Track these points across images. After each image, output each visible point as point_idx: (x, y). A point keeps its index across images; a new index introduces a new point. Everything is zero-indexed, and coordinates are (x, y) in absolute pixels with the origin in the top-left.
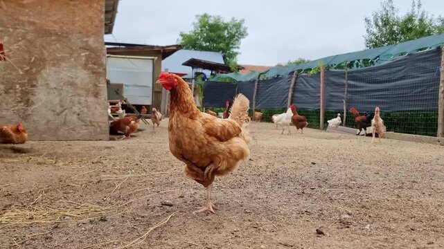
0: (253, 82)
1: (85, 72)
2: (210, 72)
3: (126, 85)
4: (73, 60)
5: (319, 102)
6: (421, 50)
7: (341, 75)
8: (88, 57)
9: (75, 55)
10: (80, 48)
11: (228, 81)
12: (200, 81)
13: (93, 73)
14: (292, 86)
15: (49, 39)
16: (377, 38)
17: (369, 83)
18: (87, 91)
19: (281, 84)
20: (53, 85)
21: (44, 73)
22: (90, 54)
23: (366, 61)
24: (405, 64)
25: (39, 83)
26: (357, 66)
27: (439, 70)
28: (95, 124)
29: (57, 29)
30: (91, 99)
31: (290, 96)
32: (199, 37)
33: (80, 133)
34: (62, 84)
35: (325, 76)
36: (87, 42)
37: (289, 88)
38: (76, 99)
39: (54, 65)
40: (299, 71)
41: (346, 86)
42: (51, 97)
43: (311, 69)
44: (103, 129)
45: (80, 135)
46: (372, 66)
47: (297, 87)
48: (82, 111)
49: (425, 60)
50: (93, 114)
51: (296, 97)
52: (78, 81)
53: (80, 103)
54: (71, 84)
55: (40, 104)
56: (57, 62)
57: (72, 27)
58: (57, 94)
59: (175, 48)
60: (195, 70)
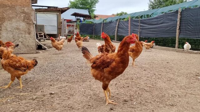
0: (101, 23)
1: (24, 23)
2: (83, 18)
3: (45, 26)
4: (18, 18)
5: (128, 33)
6: (170, 11)
7: (137, 21)
8: (25, 17)
9: (19, 16)
10: (21, 12)
11: (90, 23)
12: (78, 23)
13: (27, 24)
14: (117, 25)
15: (6, 8)
16: (153, 4)
17: (149, 25)
18: (25, 32)
19: (113, 25)
20: (9, 29)
21: (5, 24)
22: (25, 15)
23: (148, 15)
24: (163, 17)
25: (3, 29)
26: (144, 17)
27: (177, 20)
28: (30, 46)
29: (9, 4)
30: (27, 35)
31: (116, 30)
32: (78, 3)
33: (23, 50)
34: (13, 29)
35: (131, 22)
36: (24, 10)
37: (116, 27)
38: (20, 35)
39: (9, 20)
40: (120, 19)
41: (139, 26)
42: (9, 35)
43: (125, 19)
44: (33, 48)
45: (23, 51)
46: (150, 18)
47: (119, 26)
48: (23, 41)
49: (171, 16)
50: (28, 42)
51: (119, 30)
52: (21, 27)
53: (22, 37)
54: (18, 29)
55: (4, 38)
56: (10, 19)
57: (16, 3)
58: (11, 33)
59: (67, 9)
60: (77, 18)
